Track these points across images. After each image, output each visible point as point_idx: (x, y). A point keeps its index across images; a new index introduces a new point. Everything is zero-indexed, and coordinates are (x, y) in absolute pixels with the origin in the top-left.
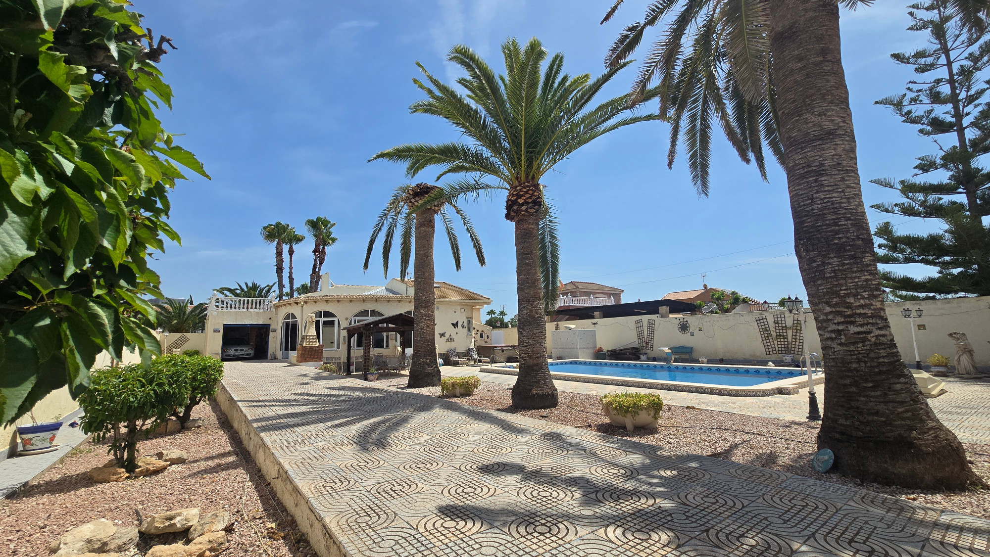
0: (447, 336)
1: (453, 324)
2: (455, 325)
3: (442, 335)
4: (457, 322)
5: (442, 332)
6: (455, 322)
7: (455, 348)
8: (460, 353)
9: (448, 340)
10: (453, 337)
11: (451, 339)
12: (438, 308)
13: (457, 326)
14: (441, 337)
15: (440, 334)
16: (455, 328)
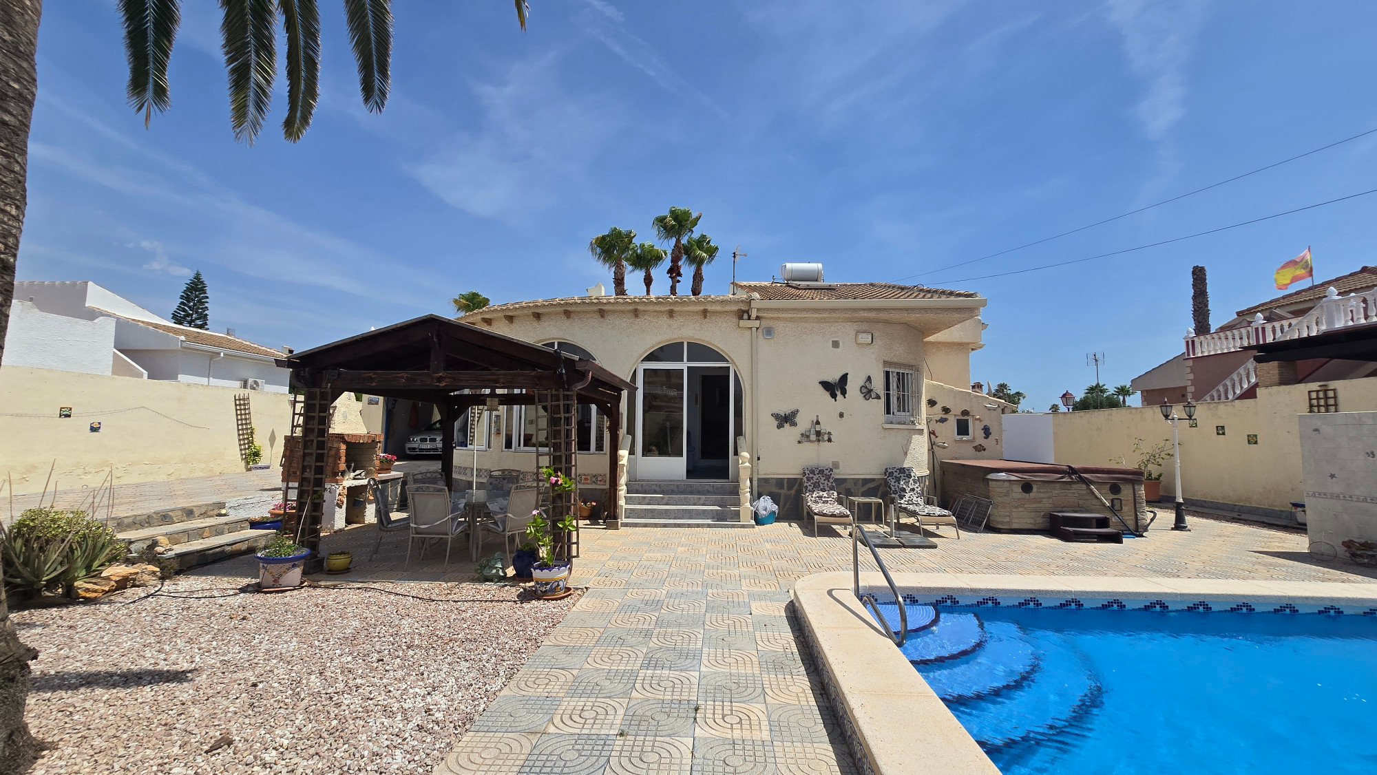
1: (826, 385)
3: (786, 419)
4: (844, 378)
7: (836, 465)
8: (856, 481)
9: (805, 437)
10: (824, 427)
11: (818, 433)
12: (769, 332)
13: (844, 393)
14: (780, 426)
15: (776, 416)
16: (834, 396)
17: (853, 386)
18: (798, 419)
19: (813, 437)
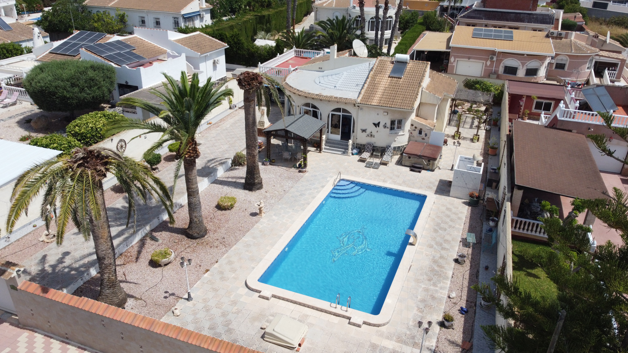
0: (368, 132)
1: (374, 124)
2: (377, 125)
3: (364, 131)
4: (379, 123)
5: (364, 128)
6: (376, 122)
8: (379, 147)
9: (368, 135)
10: (373, 134)
11: (371, 135)
12: (361, 109)
13: (379, 126)
14: (362, 132)
15: (362, 130)
16: (376, 127)
17: (381, 125)
18: (367, 131)
19: (370, 136)
